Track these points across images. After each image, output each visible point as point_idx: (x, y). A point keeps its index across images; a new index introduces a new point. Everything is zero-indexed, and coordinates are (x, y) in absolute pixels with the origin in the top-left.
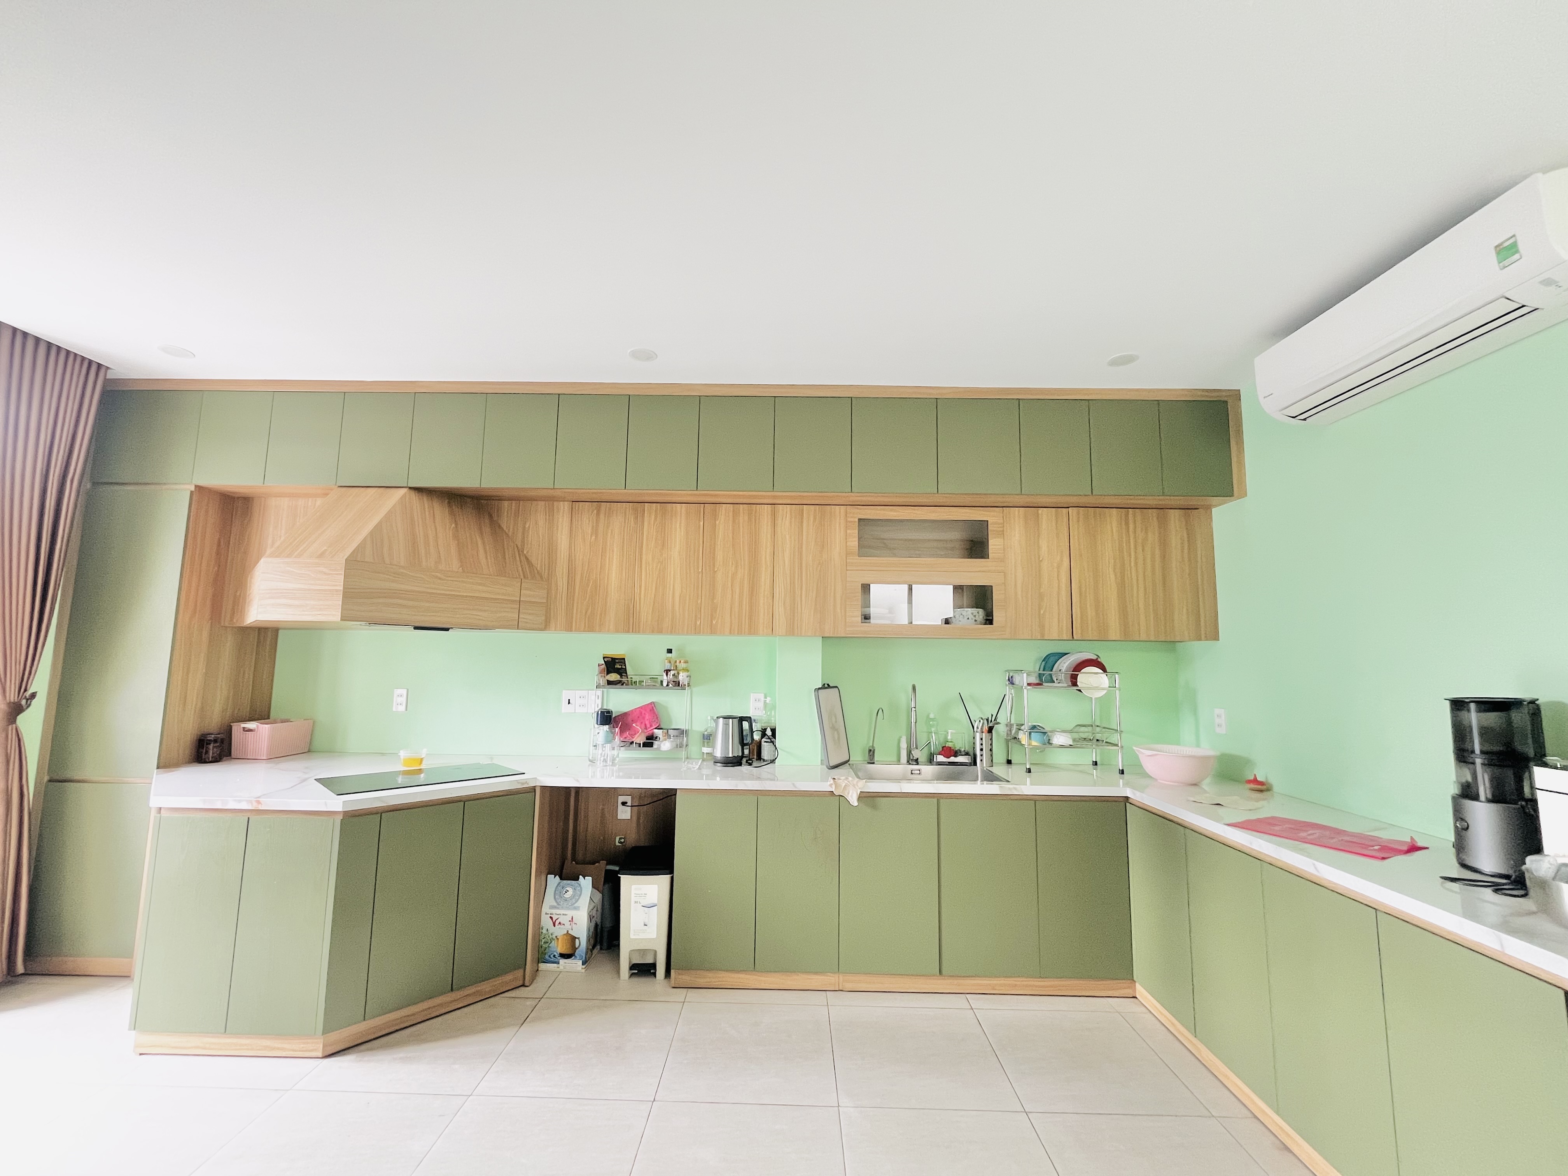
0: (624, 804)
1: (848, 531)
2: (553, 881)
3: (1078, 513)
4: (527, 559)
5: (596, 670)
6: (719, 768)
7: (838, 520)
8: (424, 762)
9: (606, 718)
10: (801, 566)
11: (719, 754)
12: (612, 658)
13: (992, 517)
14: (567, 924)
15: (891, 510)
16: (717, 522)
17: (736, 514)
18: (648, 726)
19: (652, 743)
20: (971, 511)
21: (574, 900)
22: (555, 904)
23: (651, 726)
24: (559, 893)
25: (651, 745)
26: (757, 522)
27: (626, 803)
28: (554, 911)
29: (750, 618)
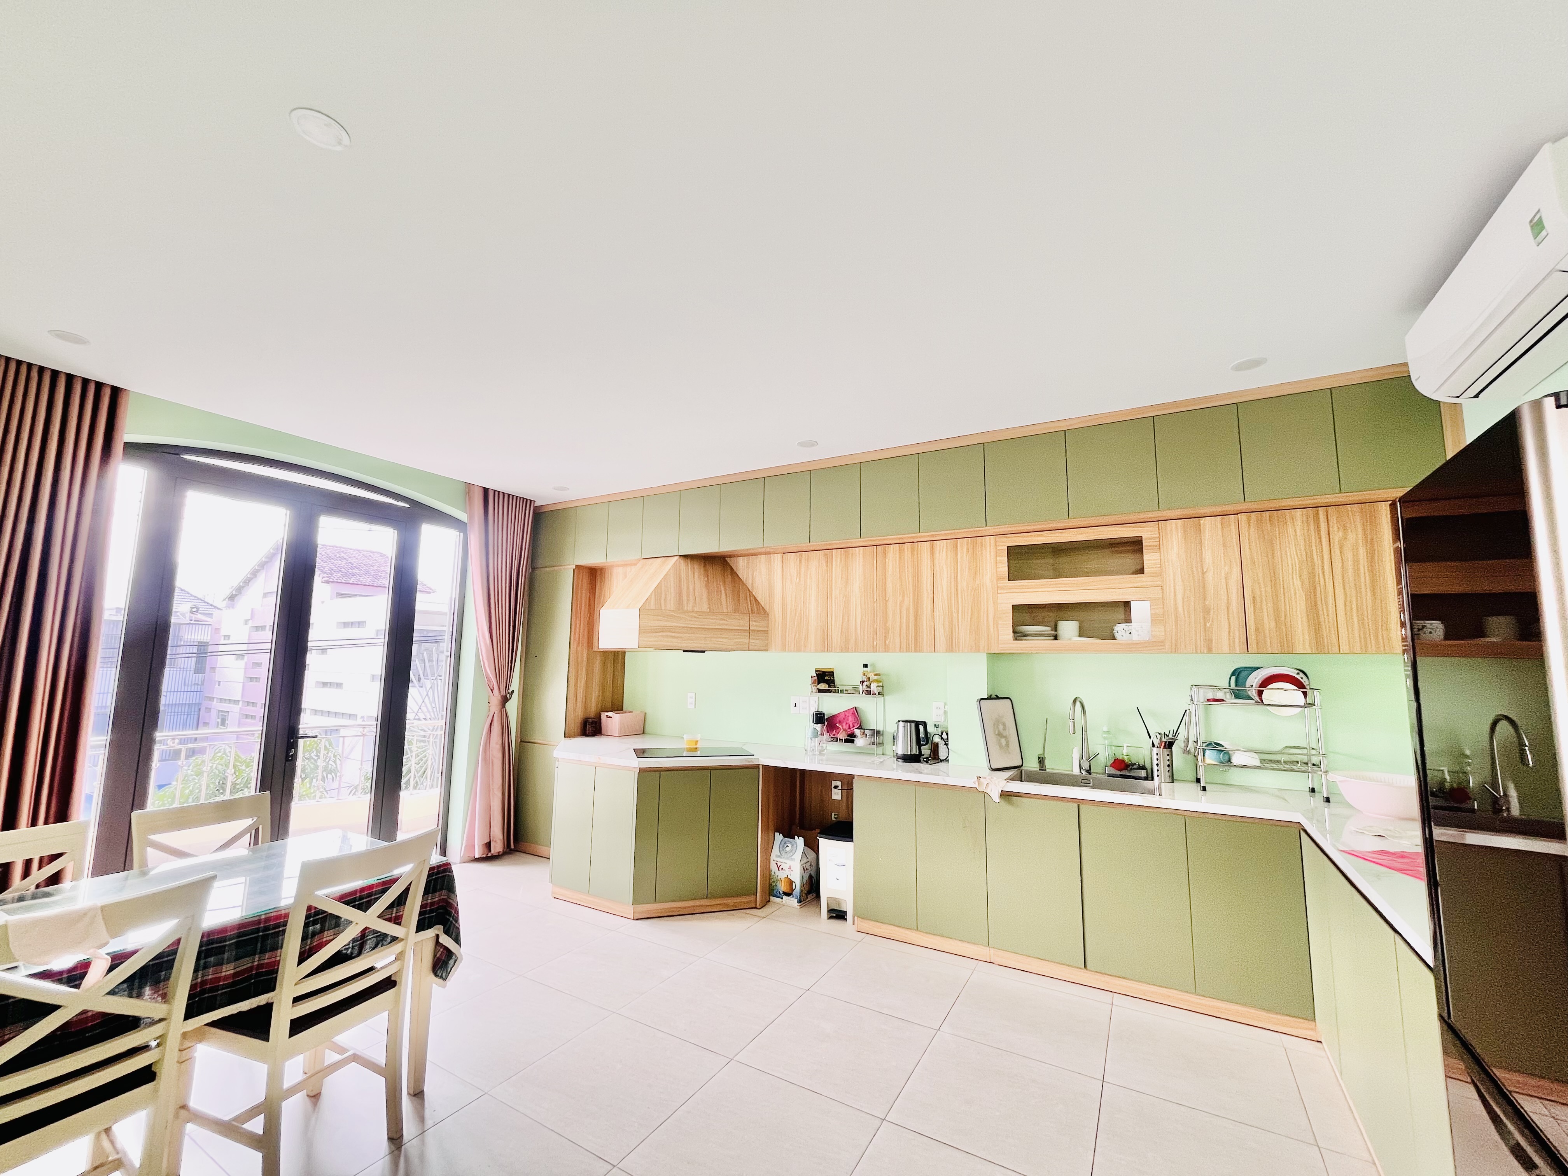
0: (836, 787)
1: (998, 558)
2: (779, 837)
3: (1249, 520)
4: (755, 599)
5: (810, 681)
6: (901, 764)
7: (988, 550)
8: (699, 743)
9: (819, 718)
10: (957, 594)
11: (900, 752)
12: (823, 672)
13: (1146, 533)
14: (787, 870)
15: (1039, 536)
16: (887, 560)
17: (901, 551)
18: (851, 726)
19: (854, 740)
20: (1121, 529)
21: (791, 854)
22: (779, 854)
23: (854, 726)
24: (782, 846)
25: (852, 741)
26: (919, 556)
27: (838, 787)
28: (779, 859)
29: (916, 639)
